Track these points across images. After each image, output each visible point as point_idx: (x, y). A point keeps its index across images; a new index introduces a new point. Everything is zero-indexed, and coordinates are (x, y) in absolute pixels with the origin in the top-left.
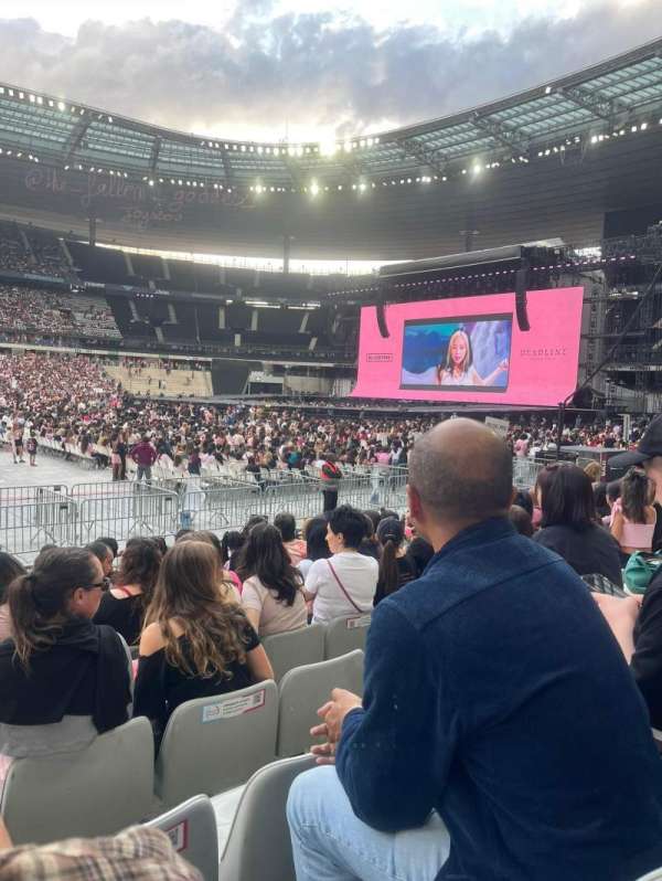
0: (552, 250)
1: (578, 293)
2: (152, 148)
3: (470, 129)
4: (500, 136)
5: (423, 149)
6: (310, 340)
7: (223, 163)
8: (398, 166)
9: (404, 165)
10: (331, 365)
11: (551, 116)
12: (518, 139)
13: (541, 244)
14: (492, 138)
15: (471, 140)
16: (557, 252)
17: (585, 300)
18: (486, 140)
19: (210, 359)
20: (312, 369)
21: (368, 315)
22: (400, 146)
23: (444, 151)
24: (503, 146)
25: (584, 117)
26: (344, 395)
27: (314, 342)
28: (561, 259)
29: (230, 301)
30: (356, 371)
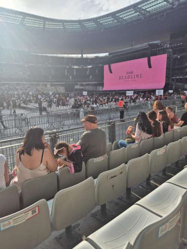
0: (157, 44)
1: (165, 56)
2: (43, 24)
3: (132, 11)
4: (141, 12)
5: (119, 18)
6: (90, 76)
7: (63, 27)
8: (112, 24)
9: (114, 23)
10: (96, 83)
11: (155, 5)
12: (146, 13)
13: (154, 42)
14: (138, 13)
15: (132, 14)
16: (159, 44)
17: (168, 58)
18: (137, 14)
19: (64, 83)
20: (91, 84)
21: (106, 67)
22: (112, 18)
23: (125, 18)
24: (142, 15)
25: (165, 4)
26: (100, 90)
27: (91, 77)
28: (160, 46)
29: (68, 67)
30: (103, 84)
